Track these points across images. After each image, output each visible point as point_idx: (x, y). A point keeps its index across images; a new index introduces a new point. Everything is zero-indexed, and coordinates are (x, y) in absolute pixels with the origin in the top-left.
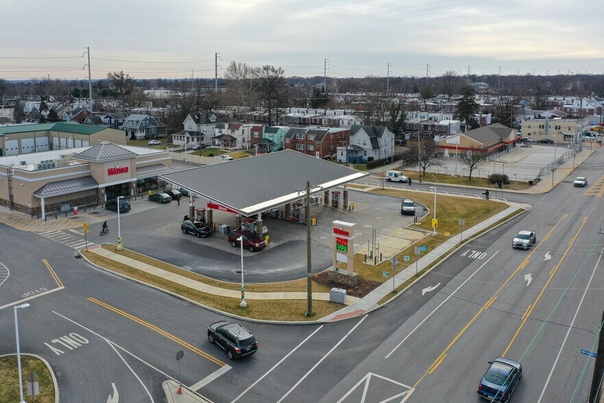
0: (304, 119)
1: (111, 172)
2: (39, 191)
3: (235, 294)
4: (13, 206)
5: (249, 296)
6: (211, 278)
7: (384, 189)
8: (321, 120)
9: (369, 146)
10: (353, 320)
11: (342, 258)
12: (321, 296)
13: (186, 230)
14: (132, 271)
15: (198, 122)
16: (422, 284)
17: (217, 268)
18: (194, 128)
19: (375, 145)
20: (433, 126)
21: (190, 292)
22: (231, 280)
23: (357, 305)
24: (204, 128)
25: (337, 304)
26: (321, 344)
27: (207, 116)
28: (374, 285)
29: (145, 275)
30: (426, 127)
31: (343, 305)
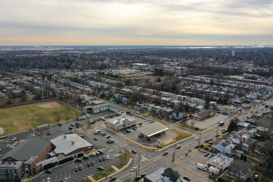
0: (166, 101)
1: (128, 125)
2: (118, 128)
3: (146, 147)
4: (114, 129)
5: (148, 148)
6: (144, 145)
7: (174, 129)
8: (170, 102)
9: (176, 116)
10: (158, 152)
11: (159, 144)
12: (156, 148)
13: (139, 136)
14: (135, 143)
15: (140, 103)
16: (168, 148)
17: (144, 143)
18: (139, 104)
19: (177, 116)
20: (196, 108)
21: (141, 146)
22: (146, 145)
23: (160, 150)
24: (141, 105)
25: (157, 149)
26: (154, 153)
27: (142, 102)
28: (162, 148)
29: (136, 144)
30: (194, 108)
31: (158, 150)
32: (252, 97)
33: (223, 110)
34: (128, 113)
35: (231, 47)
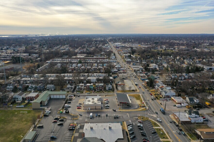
4: (96, 109)
32: (119, 67)
33: (121, 77)
34: (86, 98)
35: (26, 36)
